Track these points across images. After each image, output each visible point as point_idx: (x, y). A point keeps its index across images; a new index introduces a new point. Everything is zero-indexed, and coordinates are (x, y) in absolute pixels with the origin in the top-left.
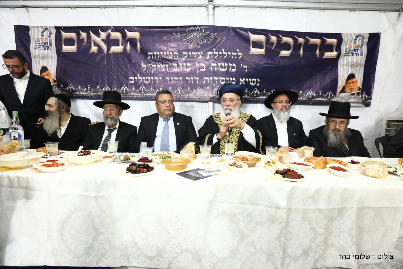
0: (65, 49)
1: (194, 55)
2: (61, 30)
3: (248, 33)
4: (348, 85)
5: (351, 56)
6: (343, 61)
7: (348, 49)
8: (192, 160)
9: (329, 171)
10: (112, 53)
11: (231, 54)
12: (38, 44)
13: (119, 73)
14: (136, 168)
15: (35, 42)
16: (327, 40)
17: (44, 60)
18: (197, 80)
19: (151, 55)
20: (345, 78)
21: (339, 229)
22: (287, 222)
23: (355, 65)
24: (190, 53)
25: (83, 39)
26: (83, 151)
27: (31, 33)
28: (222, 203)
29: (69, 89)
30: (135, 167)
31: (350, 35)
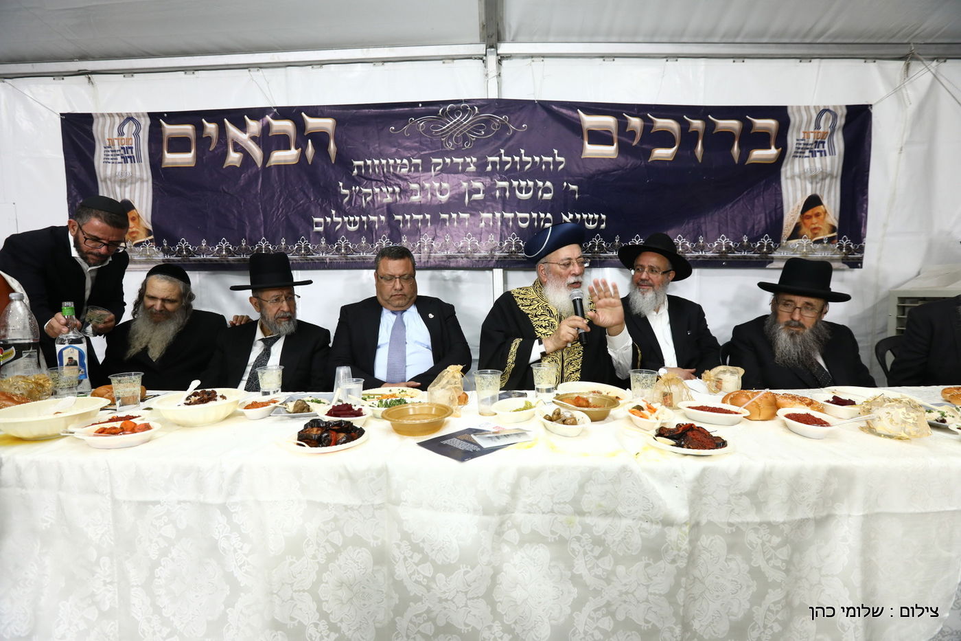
0: (171, 161)
1: (458, 164)
2: (161, 120)
3: (578, 113)
4: (806, 221)
5: (809, 157)
6: (793, 169)
7: (802, 142)
8: (455, 407)
9: (786, 425)
10: (275, 165)
11: (541, 159)
12: (112, 151)
13: (290, 209)
14: (319, 432)
15: (105, 148)
16: (755, 123)
17: (125, 187)
18: (465, 219)
19: (359, 167)
20: (799, 206)
21: (820, 569)
22: (692, 557)
23: (820, 177)
24: (448, 160)
25: (209, 138)
26: (199, 391)
27: (97, 129)
28: (529, 513)
29: (181, 248)
30: (317, 431)
31: (806, 111)
